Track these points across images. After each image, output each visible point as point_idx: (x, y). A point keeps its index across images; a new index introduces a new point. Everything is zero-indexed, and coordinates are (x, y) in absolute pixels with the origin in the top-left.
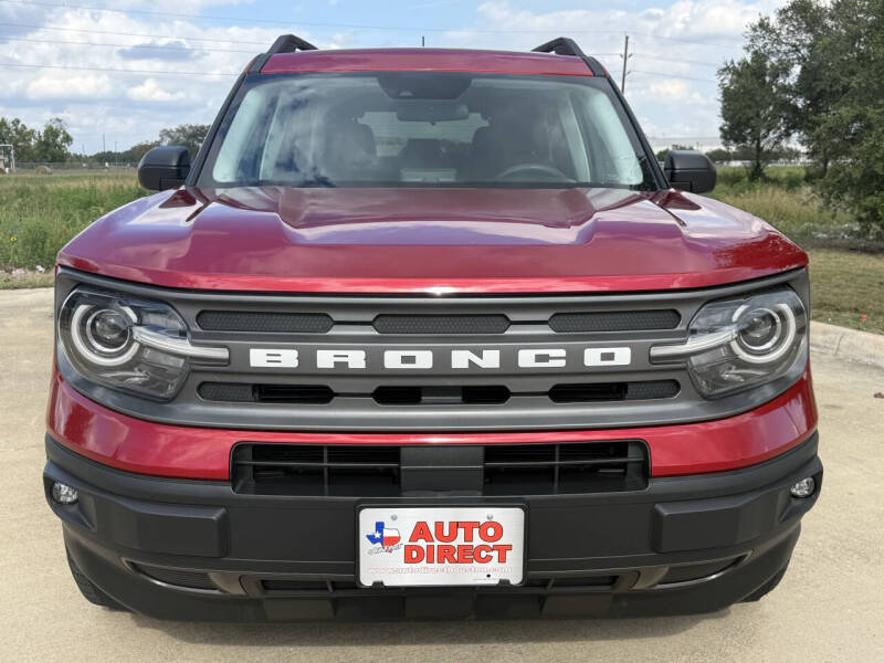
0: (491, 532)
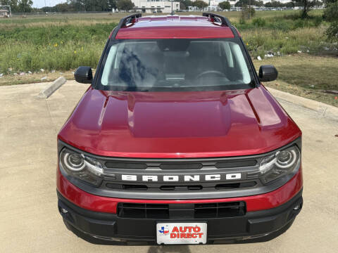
0: (197, 229)
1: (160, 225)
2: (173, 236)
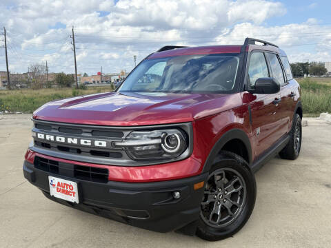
1: (51, 178)
2: (58, 190)
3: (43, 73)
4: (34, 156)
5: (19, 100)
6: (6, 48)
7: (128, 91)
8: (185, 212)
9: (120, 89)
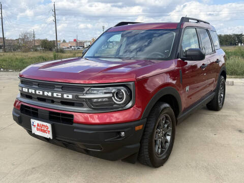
1: (32, 120)
2: (38, 130)
3: (31, 39)
4: (20, 104)
5: (12, 60)
6: (2, 19)
7: (91, 57)
8: (128, 147)
9: (85, 55)
